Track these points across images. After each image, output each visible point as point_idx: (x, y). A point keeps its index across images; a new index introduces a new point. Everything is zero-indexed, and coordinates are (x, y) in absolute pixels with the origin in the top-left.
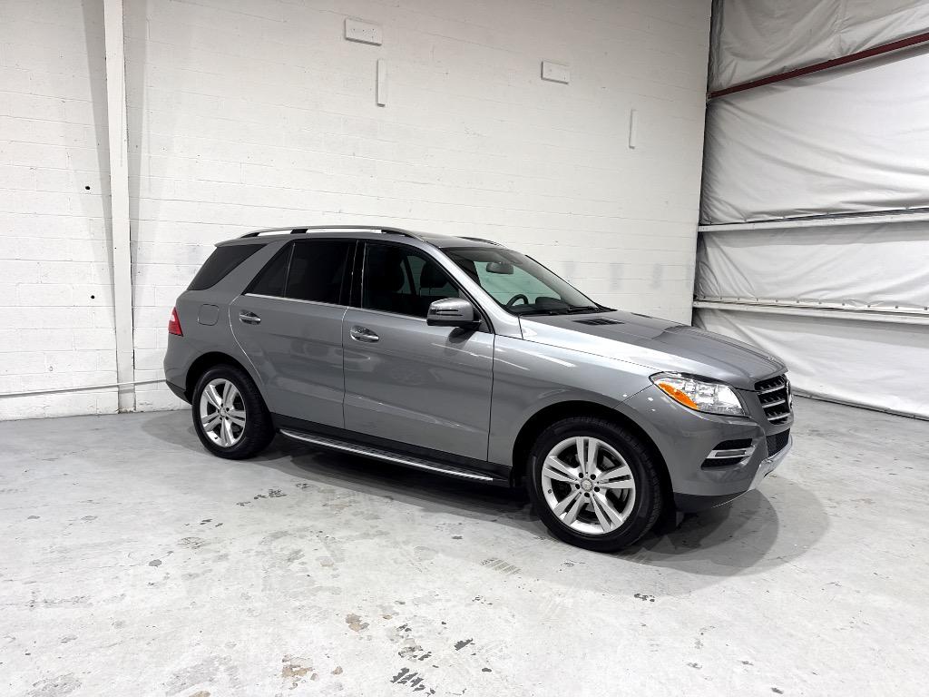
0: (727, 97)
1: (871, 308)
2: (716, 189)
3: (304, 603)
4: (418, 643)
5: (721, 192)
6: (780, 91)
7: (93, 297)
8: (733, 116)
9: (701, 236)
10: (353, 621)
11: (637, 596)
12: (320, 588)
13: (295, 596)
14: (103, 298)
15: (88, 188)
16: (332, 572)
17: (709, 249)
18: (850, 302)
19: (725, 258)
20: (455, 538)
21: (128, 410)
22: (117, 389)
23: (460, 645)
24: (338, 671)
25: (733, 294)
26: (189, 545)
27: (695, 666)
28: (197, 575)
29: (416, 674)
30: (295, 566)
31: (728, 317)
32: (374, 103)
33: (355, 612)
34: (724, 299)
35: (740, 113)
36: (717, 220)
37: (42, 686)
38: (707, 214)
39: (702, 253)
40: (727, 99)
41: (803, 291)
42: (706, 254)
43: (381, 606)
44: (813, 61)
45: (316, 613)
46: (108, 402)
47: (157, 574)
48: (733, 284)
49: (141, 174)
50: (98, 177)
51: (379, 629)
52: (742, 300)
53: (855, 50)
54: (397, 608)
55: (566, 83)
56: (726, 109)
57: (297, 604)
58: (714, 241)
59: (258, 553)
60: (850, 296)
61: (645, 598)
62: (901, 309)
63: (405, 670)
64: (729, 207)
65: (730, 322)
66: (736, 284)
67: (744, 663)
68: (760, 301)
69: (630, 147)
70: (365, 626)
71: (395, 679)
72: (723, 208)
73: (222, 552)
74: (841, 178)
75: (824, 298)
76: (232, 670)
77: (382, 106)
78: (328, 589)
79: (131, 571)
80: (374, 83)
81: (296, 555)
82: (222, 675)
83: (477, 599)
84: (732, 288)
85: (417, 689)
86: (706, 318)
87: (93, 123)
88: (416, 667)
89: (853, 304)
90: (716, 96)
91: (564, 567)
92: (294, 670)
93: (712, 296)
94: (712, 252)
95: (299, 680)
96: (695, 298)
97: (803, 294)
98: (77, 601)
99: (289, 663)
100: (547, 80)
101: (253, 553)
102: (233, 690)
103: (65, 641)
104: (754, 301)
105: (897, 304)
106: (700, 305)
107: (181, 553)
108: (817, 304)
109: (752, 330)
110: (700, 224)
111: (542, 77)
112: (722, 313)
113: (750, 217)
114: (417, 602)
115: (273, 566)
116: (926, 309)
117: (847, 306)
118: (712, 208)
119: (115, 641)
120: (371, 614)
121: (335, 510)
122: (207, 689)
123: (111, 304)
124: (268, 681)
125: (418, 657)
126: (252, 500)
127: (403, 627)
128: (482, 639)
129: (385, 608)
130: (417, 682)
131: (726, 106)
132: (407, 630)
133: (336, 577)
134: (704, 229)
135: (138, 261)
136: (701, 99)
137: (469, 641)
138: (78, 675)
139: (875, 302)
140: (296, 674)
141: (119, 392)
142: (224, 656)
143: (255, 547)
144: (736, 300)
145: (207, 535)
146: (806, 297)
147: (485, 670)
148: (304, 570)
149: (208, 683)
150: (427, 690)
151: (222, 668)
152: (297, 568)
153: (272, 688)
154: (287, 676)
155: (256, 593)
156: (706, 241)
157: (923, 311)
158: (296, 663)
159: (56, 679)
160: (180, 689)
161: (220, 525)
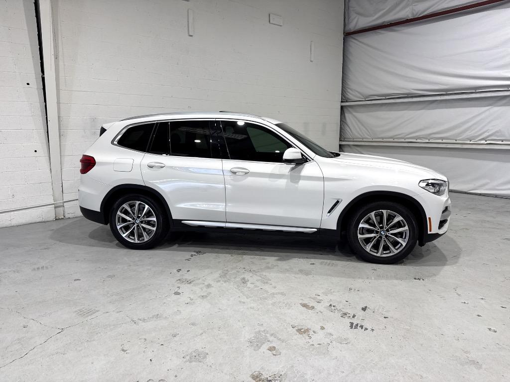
0: (354, 36)
1: (430, 141)
2: (350, 84)
3: (273, 301)
4: (345, 311)
5: (352, 85)
6: (382, 34)
7: (36, 151)
8: (355, 44)
9: (342, 107)
10: (304, 305)
11: (415, 279)
12: (273, 294)
13: (266, 299)
14: (42, 151)
15: (28, 84)
16: (271, 286)
17: (347, 115)
18: (420, 138)
19: (355, 119)
20: (311, 264)
21: (60, 218)
22: (53, 206)
23: (364, 309)
24: (322, 328)
25: (360, 137)
26: (184, 283)
27: (465, 303)
29: (358, 324)
30: (249, 284)
31: (358, 148)
32: (187, 34)
33: (301, 302)
34: (355, 140)
35: (360, 44)
36: (350, 99)
37: (188, 358)
38: (345, 97)
39: (343, 116)
40: (356, 38)
42: (345, 116)
43: (311, 298)
44: (398, 20)
45: (284, 305)
46: (48, 213)
47: (183, 298)
49: (60, 75)
50: (34, 77)
51: (319, 307)
52: (364, 140)
53: (420, 15)
54: (319, 298)
55: (281, 26)
56: (353, 42)
57: (270, 302)
58: (349, 110)
60: (420, 136)
61: (419, 279)
62: (444, 141)
63: (352, 324)
64: (356, 93)
65: (358, 151)
66: (361, 131)
67: (482, 299)
68: (374, 140)
69: (311, 61)
70: (313, 308)
71: (351, 327)
72: (353, 93)
73: (206, 283)
75: (407, 137)
76: (272, 335)
77: (191, 36)
78: (278, 293)
79: (169, 299)
80: (187, 23)
81: (244, 281)
82: (271, 339)
83: (350, 289)
84: (359, 133)
86: (345, 150)
87: (29, 44)
88: (355, 322)
89: (421, 139)
90: (348, 35)
91: (373, 271)
92: (302, 330)
93: (349, 139)
94: (348, 116)
95: (309, 334)
96: (340, 140)
97: (396, 135)
98: (157, 316)
99: (296, 328)
100: (272, 24)
101: (222, 282)
102: (284, 343)
103: (175, 336)
104: (371, 140)
105: (442, 139)
106: (343, 143)
107: (185, 289)
108: (403, 140)
110: (342, 102)
111: (269, 21)
112: (354, 147)
113: (368, 98)
114: (326, 294)
115: (238, 286)
116: (456, 140)
117: (418, 141)
118: (348, 94)
119: (201, 332)
120: (310, 302)
121: (239, 257)
122: (271, 345)
123: (47, 154)
124: (295, 337)
125: (351, 317)
126: (191, 257)
127: (331, 305)
128: (371, 306)
129: (314, 299)
130: (362, 327)
131: (353, 40)
132: (334, 306)
133: (275, 287)
134: (344, 104)
135: (61, 128)
136: (341, 36)
137: (366, 307)
138: (201, 350)
139: (432, 138)
140: (305, 332)
141: (55, 207)
142: (263, 330)
143: (220, 279)
144: (361, 140)
145: (188, 276)
146: (398, 137)
147: (385, 318)
148: (256, 286)
149: (269, 343)
150: (369, 329)
151: (268, 335)
152: (252, 286)
153: (301, 340)
154: (302, 334)
155: (245, 300)
156: (345, 110)
157: (455, 142)
158: (300, 328)
159: (191, 353)
160: (258, 347)
161: (188, 271)
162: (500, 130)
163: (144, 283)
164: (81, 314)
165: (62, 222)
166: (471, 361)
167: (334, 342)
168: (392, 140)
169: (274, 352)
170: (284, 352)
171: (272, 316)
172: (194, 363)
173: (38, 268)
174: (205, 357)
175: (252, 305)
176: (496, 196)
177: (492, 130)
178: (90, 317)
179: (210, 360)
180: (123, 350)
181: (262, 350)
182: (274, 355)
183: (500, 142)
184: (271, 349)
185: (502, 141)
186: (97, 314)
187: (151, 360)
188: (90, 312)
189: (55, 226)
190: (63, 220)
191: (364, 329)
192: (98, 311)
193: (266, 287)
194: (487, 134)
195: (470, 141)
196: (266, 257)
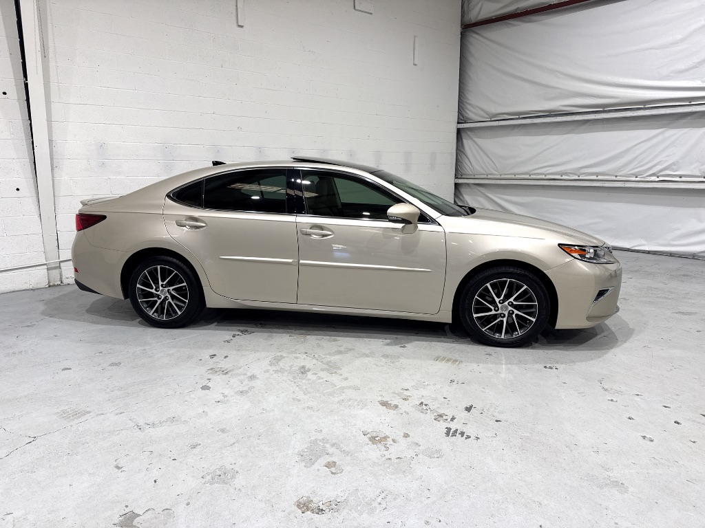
0: (475, 29)
1: (580, 178)
2: (469, 97)
3: (341, 398)
4: (441, 412)
5: (472, 99)
6: (515, 25)
7: (18, 189)
8: (478, 41)
9: (459, 131)
10: (384, 404)
11: (545, 367)
12: (343, 388)
13: (331, 394)
14: (28, 189)
15: (5, 93)
16: (341, 377)
17: (464, 141)
18: (566, 174)
19: (475, 145)
20: (401, 347)
21: (56, 284)
22: (46, 267)
23: (468, 409)
24: (406, 436)
25: (484, 172)
26: (218, 373)
27: (612, 400)
28: (247, 392)
29: (457, 430)
30: (309, 375)
31: (481, 189)
32: (235, 25)
33: (380, 399)
34: (476, 177)
35: (485, 41)
36: (470, 119)
37: (209, 478)
38: (463, 116)
39: (460, 143)
40: (479, 32)
41: (535, 168)
42: (463, 144)
43: (394, 393)
44: (534, 6)
45: (356, 403)
46: (38, 278)
47: (214, 395)
48: (483, 166)
49: (51, 81)
50: (14, 83)
51: (404, 406)
52: (489, 176)
54: (406, 393)
55: (371, 14)
56: (474, 37)
57: (337, 399)
58: (468, 135)
59: (276, 371)
60: (566, 170)
61: (551, 368)
62: (600, 178)
63: (449, 429)
64: (479, 110)
65: (482, 193)
66: (485, 165)
67: (638, 395)
68: (503, 176)
69: (414, 65)
70: (396, 407)
71: (448, 434)
72: (474, 111)
73: (249, 374)
74: (560, 89)
75: (548, 172)
76: (333, 445)
77: (242, 27)
78: (350, 387)
79: (193, 396)
80: (235, 7)
81: (304, 371)
82: (331, 451)
83: (452, 381)
84: (483, 169)
85: (466, 438)
86: (463, 190)
87: (5, 35)
88: (453, 426)
89: (569, 176)
90: (468, 27)
91: (487, 356)
92: (377, 439)
93: (467, 174)
94: (467, 143)
95: (386, 444)
96: (456, 178)
97: (533, 170)
98: (173, 420)
99: (369, 436)
100: (358, 10)
101: (271, 372)
102: (349, 457)
103: (194, 447)
104: (499, 177)
105: (597, 174)
106: (460, 181)
107: (217, 381)
108: (543, 177)
109: (499, 197)
110: (458, 123)
111: (354, 7)
112: (475, 186)
113: (494, 117)
114: (416, 388)
115: (294, 377)
116: (616, 176)
117: (564, 177)
118: (468, 112)
119: (232, 442)
120: (393, 399)
121: (301, 338)
122: (330, 459)
123: (34, 194)
124: (366, 448)
125: (449, 420)
126: (232, 338)
127: (422, 403)
128: (478, 405)
129: (398, 394)
130: (462, 434)
131: (475, 36)
132: (426, 405)
133: (346, 379)
134: (461, 126)
135: (54, 157)
136: (457, 30)
137: (471, 407)
138: (228, 467)
139: (584, 174)
140: (380, 441)
141: (48, 269)
142: (321, 438)
143: (269, 368)
144: (485, 176)
145: (224, 364)
146: (536, 172)
147: (497, 421)
148: (319, 378)
149: (327, 456)
150: (473, 437)
151: (328, 446)
152: (314, 377)
153: (374, 452)
154: (376, 443)
155: (301, 396)
156: (464, 135)
157: (614, 178)
158: (374, 435)
159: (215, 471)
160: (311, 462)
161: (226, 357)
162: (678, 161)
163: (161, 374)
164: (63, 417)
165: (57, 289)
166: (613, 482)
167: (420, 456)
168: (527, 176)
169: (333, 470)
170: (347, 468)
171: (336, 418)
172: (217, 485)
173: (14, 353)
174: (233, 477)
175: (311, 404)
176: (671, 254)
177: (666, 161)
178: (77, 421)
179: (240, 481)
180: (118, 468)
181: (316, 466)
182: (333, 473)
183: (678, 179)
184: (328, 465)
185: (681, 177)
186: (87, 416)
187: (155, 481)
188: (78, 414)
189: (47, 296)
190: (59, 287)
191: (465, 436)
192: (89, 412)
193: (334, 379)
194: (659, 167)
195: (636, 177)
196: (339, 338)
